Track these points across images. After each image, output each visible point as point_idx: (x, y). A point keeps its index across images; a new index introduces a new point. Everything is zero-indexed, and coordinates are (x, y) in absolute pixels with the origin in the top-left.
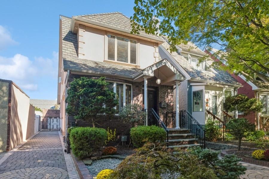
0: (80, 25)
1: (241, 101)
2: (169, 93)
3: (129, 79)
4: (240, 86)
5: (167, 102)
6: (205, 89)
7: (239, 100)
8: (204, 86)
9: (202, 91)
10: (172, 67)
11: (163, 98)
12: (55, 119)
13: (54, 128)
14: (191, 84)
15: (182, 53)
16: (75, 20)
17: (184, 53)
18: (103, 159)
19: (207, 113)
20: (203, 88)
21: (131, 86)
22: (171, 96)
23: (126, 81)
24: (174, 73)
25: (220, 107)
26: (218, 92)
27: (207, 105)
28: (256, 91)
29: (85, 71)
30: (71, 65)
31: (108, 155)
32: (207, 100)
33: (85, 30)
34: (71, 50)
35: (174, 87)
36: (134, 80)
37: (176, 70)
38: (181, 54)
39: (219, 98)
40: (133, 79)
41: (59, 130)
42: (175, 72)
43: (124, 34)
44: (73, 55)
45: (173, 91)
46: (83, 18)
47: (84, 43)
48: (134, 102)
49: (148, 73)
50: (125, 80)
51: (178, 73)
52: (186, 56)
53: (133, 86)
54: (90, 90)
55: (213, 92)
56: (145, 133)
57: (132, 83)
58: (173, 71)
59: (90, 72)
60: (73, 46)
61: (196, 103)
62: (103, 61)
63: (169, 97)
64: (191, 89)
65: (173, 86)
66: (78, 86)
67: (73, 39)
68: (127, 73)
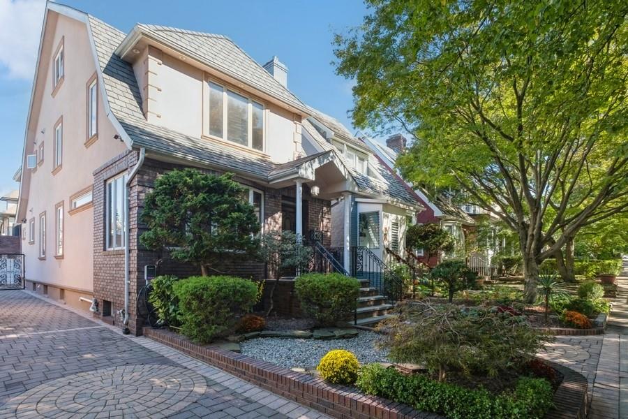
0: (151, 47)
1: (433, 233)
2: (325, 214)
3: (262, 180)
4: (423, 209)
5: (321, 229)
6: (383, 211)
7: (430, 231)
8: (381, 206)
9: (377, 213)
10: (342, 166)
11: (315, 222)
12: (8, 260)
13: (8, 283)
14: (357, 200)
15: (333, 140)
16: (143, 34)
17: (335, 140)
18: (248, 340)
19: (385, 251)
20: (379, 208)
21: (261, 194)
22: (328, 219)
23: (255, 185)
24: (345, 177)
25: (402, 242)
26: (399, 217)
27: (386, 239)
28: (439, 219)
29: (179, 155)
30: (144, 137)
31: (251, 331)
32: (386, 229)
33: (161, 62)
34: (127, 100)
35: (333, 202)
36: (271, 183)
37: (347, 173)
38: (331, 140)
39: (401, 226)
40: (268, 182)
41: (23, 287)
42: (347, 177)
43: (242, 87)
44: (135, 114)
45: (330, 210)
46: (160, 33)
47: (159, 90)
48: (267, 227)
49: (306, 173)
50: (254, 183)
51: (351, 179)
52: (340, 146)
53: (265, 195)
54: (215, 198)
55: (394, 216)
56: (332, 287)
57: (264, 189)
58: (344, 174)
59: (190, 157)
60: (129, 91)
61: (361, 235)
62: (199, 137)
63: (325, 221)
64: (357, 208)
65: (330, 202)
66: (185, 189)
67: (126, 75)
68: (255, 168)
